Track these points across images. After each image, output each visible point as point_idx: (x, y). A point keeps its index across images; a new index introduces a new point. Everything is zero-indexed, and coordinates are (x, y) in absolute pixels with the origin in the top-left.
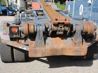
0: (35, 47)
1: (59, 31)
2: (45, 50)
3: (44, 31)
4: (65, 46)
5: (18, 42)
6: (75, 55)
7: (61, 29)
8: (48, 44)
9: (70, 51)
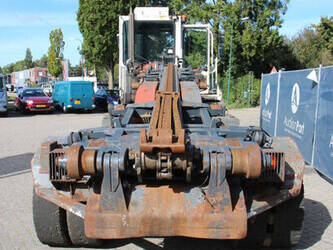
0: (100, 211)
1: (160, 171)
2: (127, 219)
3: (122, 168)
4: (181, 211)
5: (73, 194)
6: (211, 237)
7: (164, 164)
8: (135, 204)
9: (197, 225)
